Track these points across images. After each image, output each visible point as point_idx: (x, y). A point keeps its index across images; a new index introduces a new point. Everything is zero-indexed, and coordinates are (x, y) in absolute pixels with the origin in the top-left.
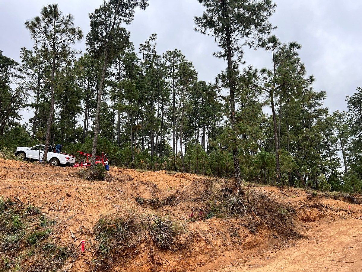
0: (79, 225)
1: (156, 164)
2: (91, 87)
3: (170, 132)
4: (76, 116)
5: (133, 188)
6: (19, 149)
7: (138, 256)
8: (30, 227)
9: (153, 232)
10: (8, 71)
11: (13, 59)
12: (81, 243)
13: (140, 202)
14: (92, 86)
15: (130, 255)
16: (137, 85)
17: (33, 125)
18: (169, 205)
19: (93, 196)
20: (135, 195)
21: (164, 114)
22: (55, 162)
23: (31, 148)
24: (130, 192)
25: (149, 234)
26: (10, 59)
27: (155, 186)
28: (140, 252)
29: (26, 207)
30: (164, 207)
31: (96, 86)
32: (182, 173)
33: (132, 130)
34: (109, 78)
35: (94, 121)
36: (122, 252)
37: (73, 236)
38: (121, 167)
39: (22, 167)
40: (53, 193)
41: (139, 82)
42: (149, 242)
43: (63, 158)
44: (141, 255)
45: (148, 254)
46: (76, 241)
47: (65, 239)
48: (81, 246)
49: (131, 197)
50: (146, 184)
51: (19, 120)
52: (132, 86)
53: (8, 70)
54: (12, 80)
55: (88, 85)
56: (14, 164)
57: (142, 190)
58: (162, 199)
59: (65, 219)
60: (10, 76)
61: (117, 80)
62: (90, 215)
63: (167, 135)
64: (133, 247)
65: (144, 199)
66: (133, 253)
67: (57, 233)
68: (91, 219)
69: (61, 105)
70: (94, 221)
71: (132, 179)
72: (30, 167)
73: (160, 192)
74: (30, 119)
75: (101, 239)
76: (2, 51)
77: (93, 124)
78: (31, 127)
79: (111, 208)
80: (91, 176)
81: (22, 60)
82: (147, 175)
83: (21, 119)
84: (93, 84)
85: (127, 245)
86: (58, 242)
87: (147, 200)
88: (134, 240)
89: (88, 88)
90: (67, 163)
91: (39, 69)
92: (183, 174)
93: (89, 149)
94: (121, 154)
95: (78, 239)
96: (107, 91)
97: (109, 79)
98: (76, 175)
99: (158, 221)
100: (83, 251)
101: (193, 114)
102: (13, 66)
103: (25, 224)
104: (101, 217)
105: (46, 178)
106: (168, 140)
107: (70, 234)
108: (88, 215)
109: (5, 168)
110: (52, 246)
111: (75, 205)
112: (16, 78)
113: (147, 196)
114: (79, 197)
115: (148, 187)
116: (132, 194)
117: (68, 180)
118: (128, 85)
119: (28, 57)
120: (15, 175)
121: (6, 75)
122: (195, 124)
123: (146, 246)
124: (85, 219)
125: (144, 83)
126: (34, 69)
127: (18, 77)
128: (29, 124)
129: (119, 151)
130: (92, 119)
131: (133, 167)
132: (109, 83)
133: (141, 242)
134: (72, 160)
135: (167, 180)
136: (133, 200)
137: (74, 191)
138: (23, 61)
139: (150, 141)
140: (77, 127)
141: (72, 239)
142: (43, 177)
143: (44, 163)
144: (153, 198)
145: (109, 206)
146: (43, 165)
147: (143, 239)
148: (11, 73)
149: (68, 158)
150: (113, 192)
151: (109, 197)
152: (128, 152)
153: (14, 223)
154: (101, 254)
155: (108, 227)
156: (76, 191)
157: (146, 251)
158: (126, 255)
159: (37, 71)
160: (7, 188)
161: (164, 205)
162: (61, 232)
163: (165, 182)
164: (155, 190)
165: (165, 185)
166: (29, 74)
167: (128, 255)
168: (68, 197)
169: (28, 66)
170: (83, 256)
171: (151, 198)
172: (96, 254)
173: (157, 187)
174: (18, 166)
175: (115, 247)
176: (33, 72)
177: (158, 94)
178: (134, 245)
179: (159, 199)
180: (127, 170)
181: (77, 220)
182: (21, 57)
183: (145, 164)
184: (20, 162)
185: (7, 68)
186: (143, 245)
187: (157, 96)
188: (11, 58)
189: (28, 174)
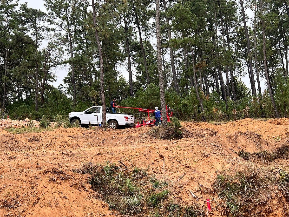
0: (196, 183)
1: (235, 111)
2: (129, 24)
3: (241, 64)
4: (115, 65)
5: (231, 142)
6: (72, 115)
7: (271, 214)
8: (145, 189)
9: (282, 187)
10: (37, 26)
11: (39, 10)
12: (205, 202)
13: (246, 157)
14: (129, 22)
15: (262, 213)
16: (191, 8)
17: (68, 85)
18: (282, 158)
19: (188, 154)
20: (237, 150)
21: (230, 40)
22: (113, 125)
23: (85, 111)
24: (229, 147)
25: (278, 189)
26: (36, 10)
27: (258, 136)
28: (273, 210)
29: (131, 170)
30: (276, 161)
31: (134, 21)
32: (276, 119)
33: (194, 70)
34: (150, 6)
35: (137, 68)
36: (252, 210)
37: (194, 196)
38: (188, 121)
39: (84, 134)
40: (145, 155)
41: (194, 4)
42: (281, 198)
43: (121, 119)
44: (275, 213)
45: (283, 212)
46: (198, 201)
47: (186, 199)
48: (206, 205)
49: (231, 152)
50: (245, 134)
51: (52, 81)
52: (186, 11)
53: (37, 24)
54: (43, 35)
55: (125, 22)
56: (77, 132)
57: (244, 143)
58: (271, 151)
59: (175, 180)
60: (41, 30)
61: (161, 7)
62: (204, 173)
63: (237, 70)
64: (263, 204)
65: (249, 153)
66: (265, 210)
67: (176, 194)
68: (206, 177)
69: (96, 55)
70: (210, 179)
71: (216, 133)
72: (93, 134)
73: (267, 143)
74: (64, 79)
75: (226, 197)
76: (27, 3)
77: (136, 73)
78: (66, 89)
79: (225, 163)
80: (165, 135)
81: (47, 8)
82: (237, 125)
83: (55, 80)
84: (131, 19)
85: (257, 201)
86: (181, 202)
87: (253, 154)
88: (264, 197)
89: (126, 25)
90: (127, 124)
91: (67, 15)
92: (278, 120)
93: (146, 103)
94: (186, 105)
95: (200, 198)
96: (149, 24)
97: (150, 9)
98: (148, 136)
99: (284, 175)
100: (210, 210)
101: (274, 32)
102: (41, 18)
103: (139, 187)
104: (218, 173)
105: (118, 143)
106: (240, 77)
107: (189, 194)
108: (201, 173)
109: (71, 137)
110: (176, 206)
111: (173, 166)
112: (47, 31)
113: (252, 149)
114: (174, 157)
115: (249, 138)
116: (231, 148)
117: (144, 141)
118: (180, 11)
119: (52, 3)
120: (86, 144)
121: (36, 30)
122: (280, 45)
123: (278, 202)
124: (199, 177)
125: (201, 3)
126: (61, 16)
127: (49, 30)
128: (64, 85)
129: (182, 101)
130: (135, 66)
131: (204, 119)
132: (152, 14)
133: (272, 198)
134: (131, 120)
135: (265, 128)
136: (235, 156)
137: (165, 151)
138: (48, 10)
139: (214, 82)
140: (118, 79)
141: (193, 199)
142: (114, 142)
143: (104, 127)
144: (259, 151)
145: (221, 160)
146: (104, 129)
147: (273, 195)
148: (41, 27)
149: (127, 118)
150: (209, 149)
151: (207, 154)
152: (194, 101)
153: (129, 187)
154: (231, 212)
155: (231, 183)
156: (167, 151)
157: (279, 208)
158: (258, 213)
159: (65, 18)
160: (98, 155)
161: (276, 158)
162: (179, 192)
163: (264, 131)
164: (259, 141)
165: (265, 135)
166: (57, 24)
167: (259, 213)
168: (162, 158)
169: (55, 14)
170: (212, 215)
171: (258, 150)
172: (224, 213)
173: (261, 137)
174: (81, 134)
175: (245, 205)
176: (61, 20)
177: (220, 14)
178: (265, 202)
179: (268, 152)
180: (198, 123)
181: (192, 179)
182: (45, 5)
183: (219, 113)
184: (81, 129)
185: (36, 21)
186: (274, 202)
187: (218, 16)
188: (38, 9)
189: (97, 140)
